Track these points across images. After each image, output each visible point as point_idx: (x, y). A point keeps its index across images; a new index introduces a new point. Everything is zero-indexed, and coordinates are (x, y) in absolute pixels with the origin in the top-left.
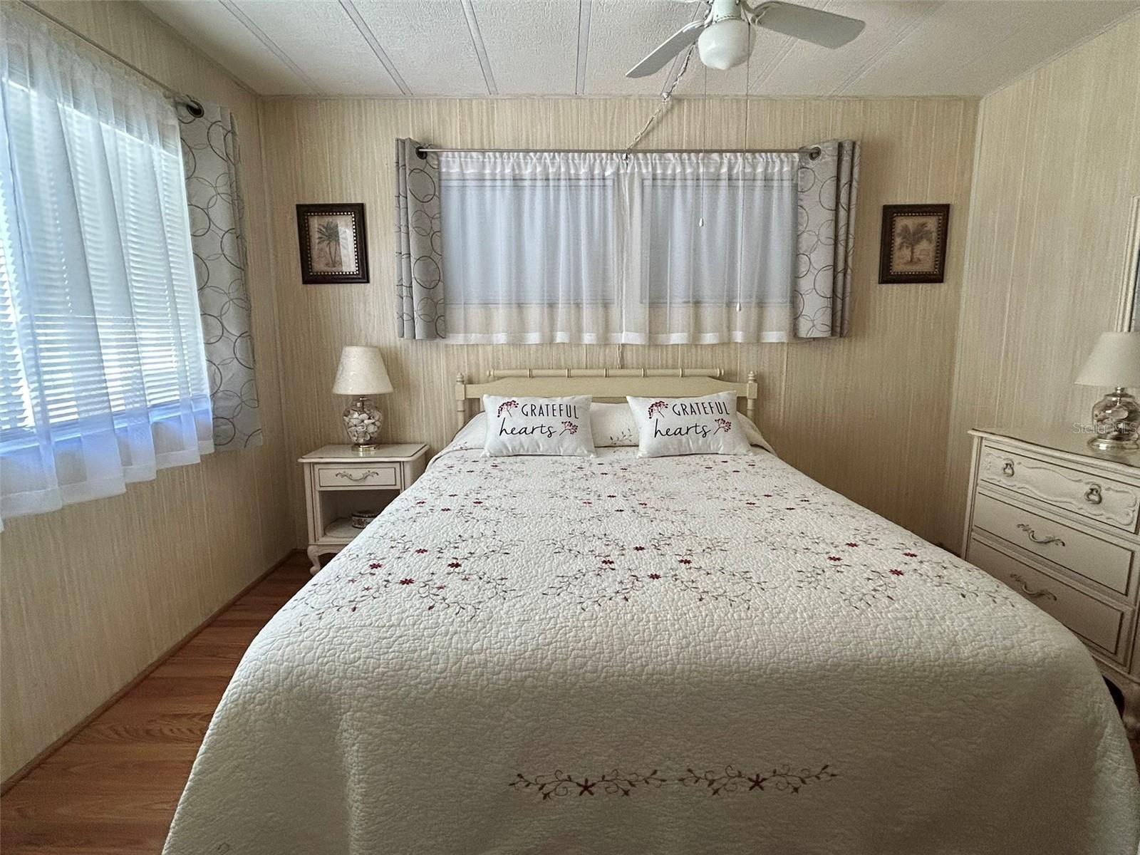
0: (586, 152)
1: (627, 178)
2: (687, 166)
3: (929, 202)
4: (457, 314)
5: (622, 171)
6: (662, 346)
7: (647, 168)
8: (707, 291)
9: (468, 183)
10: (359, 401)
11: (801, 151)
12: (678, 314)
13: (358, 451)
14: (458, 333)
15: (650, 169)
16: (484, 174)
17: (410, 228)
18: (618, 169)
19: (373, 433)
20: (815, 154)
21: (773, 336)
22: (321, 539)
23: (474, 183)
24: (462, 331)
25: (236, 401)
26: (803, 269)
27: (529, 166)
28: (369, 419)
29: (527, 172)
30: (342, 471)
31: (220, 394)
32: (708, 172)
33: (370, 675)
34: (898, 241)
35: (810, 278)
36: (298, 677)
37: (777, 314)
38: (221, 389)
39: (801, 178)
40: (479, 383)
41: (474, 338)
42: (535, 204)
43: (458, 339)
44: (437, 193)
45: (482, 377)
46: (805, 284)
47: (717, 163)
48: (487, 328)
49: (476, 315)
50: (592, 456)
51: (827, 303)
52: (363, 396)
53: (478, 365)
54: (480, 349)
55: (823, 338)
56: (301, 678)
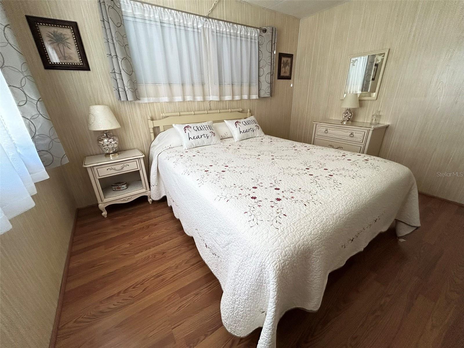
0: (190, 13)
1: (207, 30)
2: (227, 28)
3: (288, 53)
4: (142, 89)
5: (205, 27)
6: (222, 101)
7: (214, 27)
8: (235, 80)
9: (137, 20)
10: (105, 133)
11: (260, 29)
12: (227, 89)
13: (110, 157)
14: (145, 97)
15: (215, 27)
16: (145, 17)
17: (115, 41)
18: (203, 25)
19: (116, 147)
20: (265, 31)
21: (254, 97)
22: (105, 200)
23: (140, 21)
24: (146, 97)
25: (48, 140)
26: (261, 73)
27: (166, 16)
28: (114, 141)
29: (166, 19)
30: (110, 167)
31: (36, 137)
32: (234, 32)
33: (318, 235)
34: (282, 65)
35: (264, 76)
36: (298, 248)
37: (255, 89)
38: (37, 133)
39: (260, 39)
40: (156, 120)
41: (152, 100)
42: (171, 35)
43: (145, 100)
44: (122, 23)
45: (157, 118)
46: (262, 79)
47: (236, 29)
48: (157, 95)
49: (151, 89)
50: (222, 143)
51: (269, 85)
52: (106, 131)
53: (154, 111)
54: (155, 104)
55: (268, 97)
56: (300, 247)
